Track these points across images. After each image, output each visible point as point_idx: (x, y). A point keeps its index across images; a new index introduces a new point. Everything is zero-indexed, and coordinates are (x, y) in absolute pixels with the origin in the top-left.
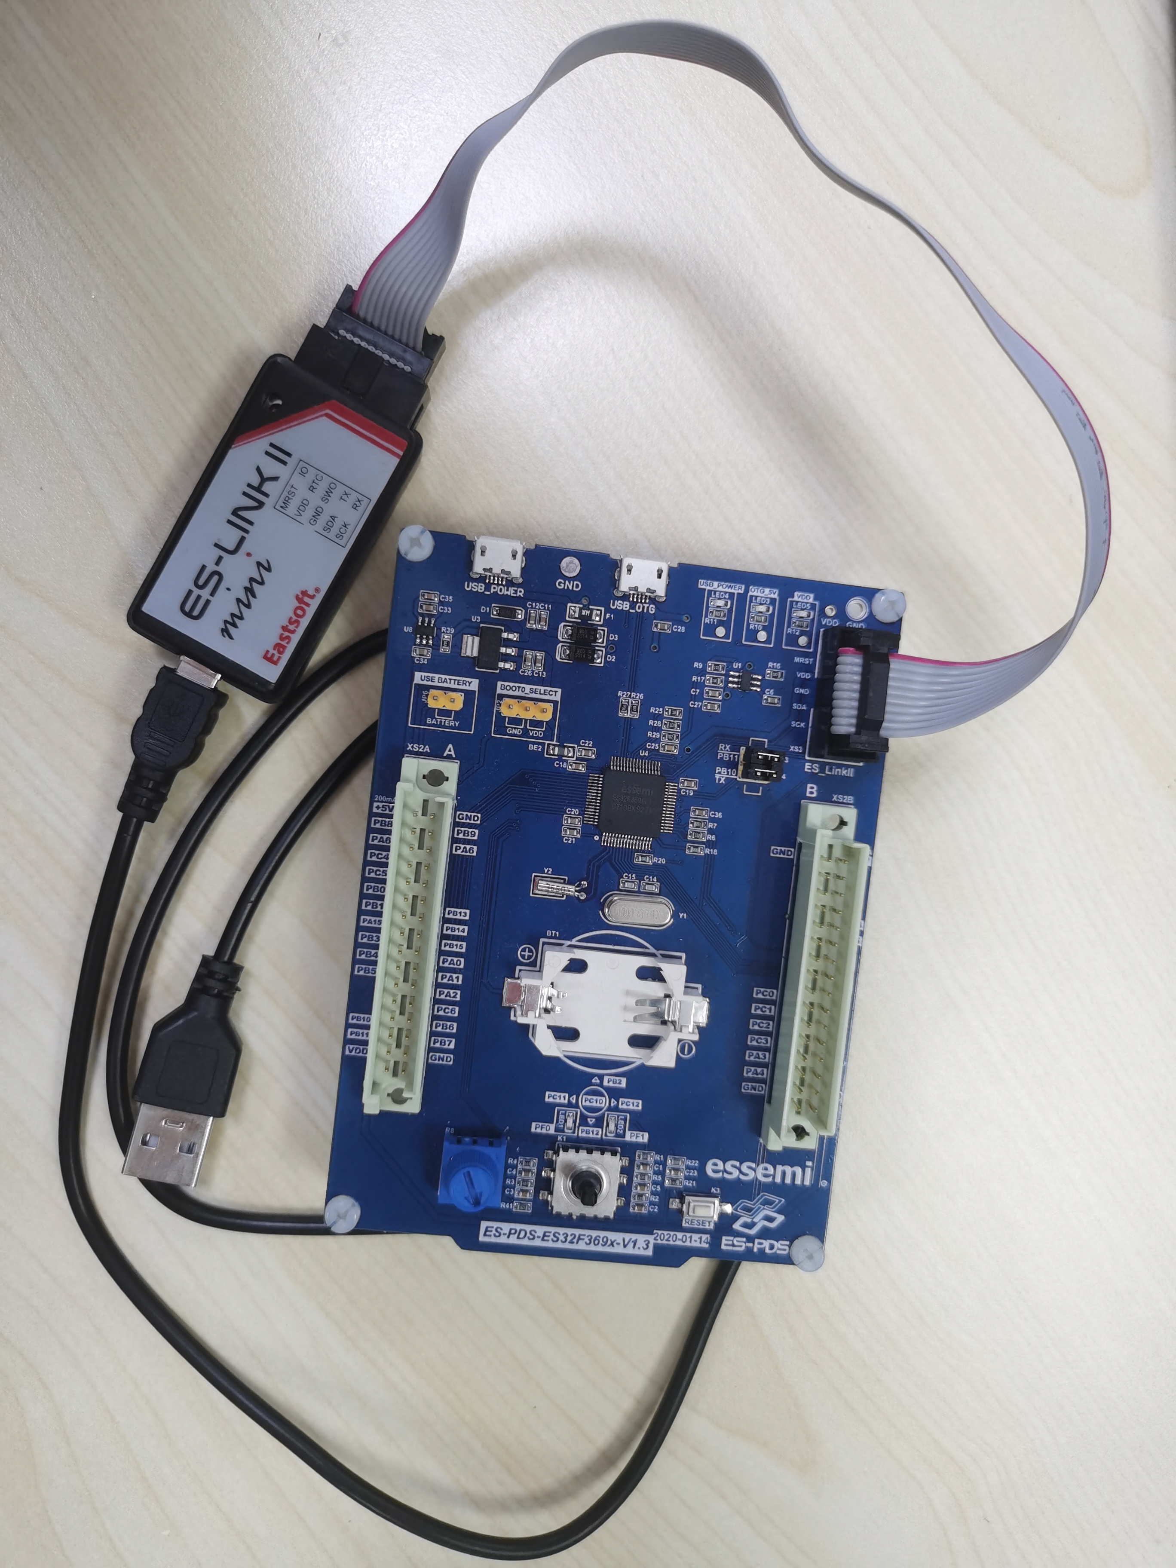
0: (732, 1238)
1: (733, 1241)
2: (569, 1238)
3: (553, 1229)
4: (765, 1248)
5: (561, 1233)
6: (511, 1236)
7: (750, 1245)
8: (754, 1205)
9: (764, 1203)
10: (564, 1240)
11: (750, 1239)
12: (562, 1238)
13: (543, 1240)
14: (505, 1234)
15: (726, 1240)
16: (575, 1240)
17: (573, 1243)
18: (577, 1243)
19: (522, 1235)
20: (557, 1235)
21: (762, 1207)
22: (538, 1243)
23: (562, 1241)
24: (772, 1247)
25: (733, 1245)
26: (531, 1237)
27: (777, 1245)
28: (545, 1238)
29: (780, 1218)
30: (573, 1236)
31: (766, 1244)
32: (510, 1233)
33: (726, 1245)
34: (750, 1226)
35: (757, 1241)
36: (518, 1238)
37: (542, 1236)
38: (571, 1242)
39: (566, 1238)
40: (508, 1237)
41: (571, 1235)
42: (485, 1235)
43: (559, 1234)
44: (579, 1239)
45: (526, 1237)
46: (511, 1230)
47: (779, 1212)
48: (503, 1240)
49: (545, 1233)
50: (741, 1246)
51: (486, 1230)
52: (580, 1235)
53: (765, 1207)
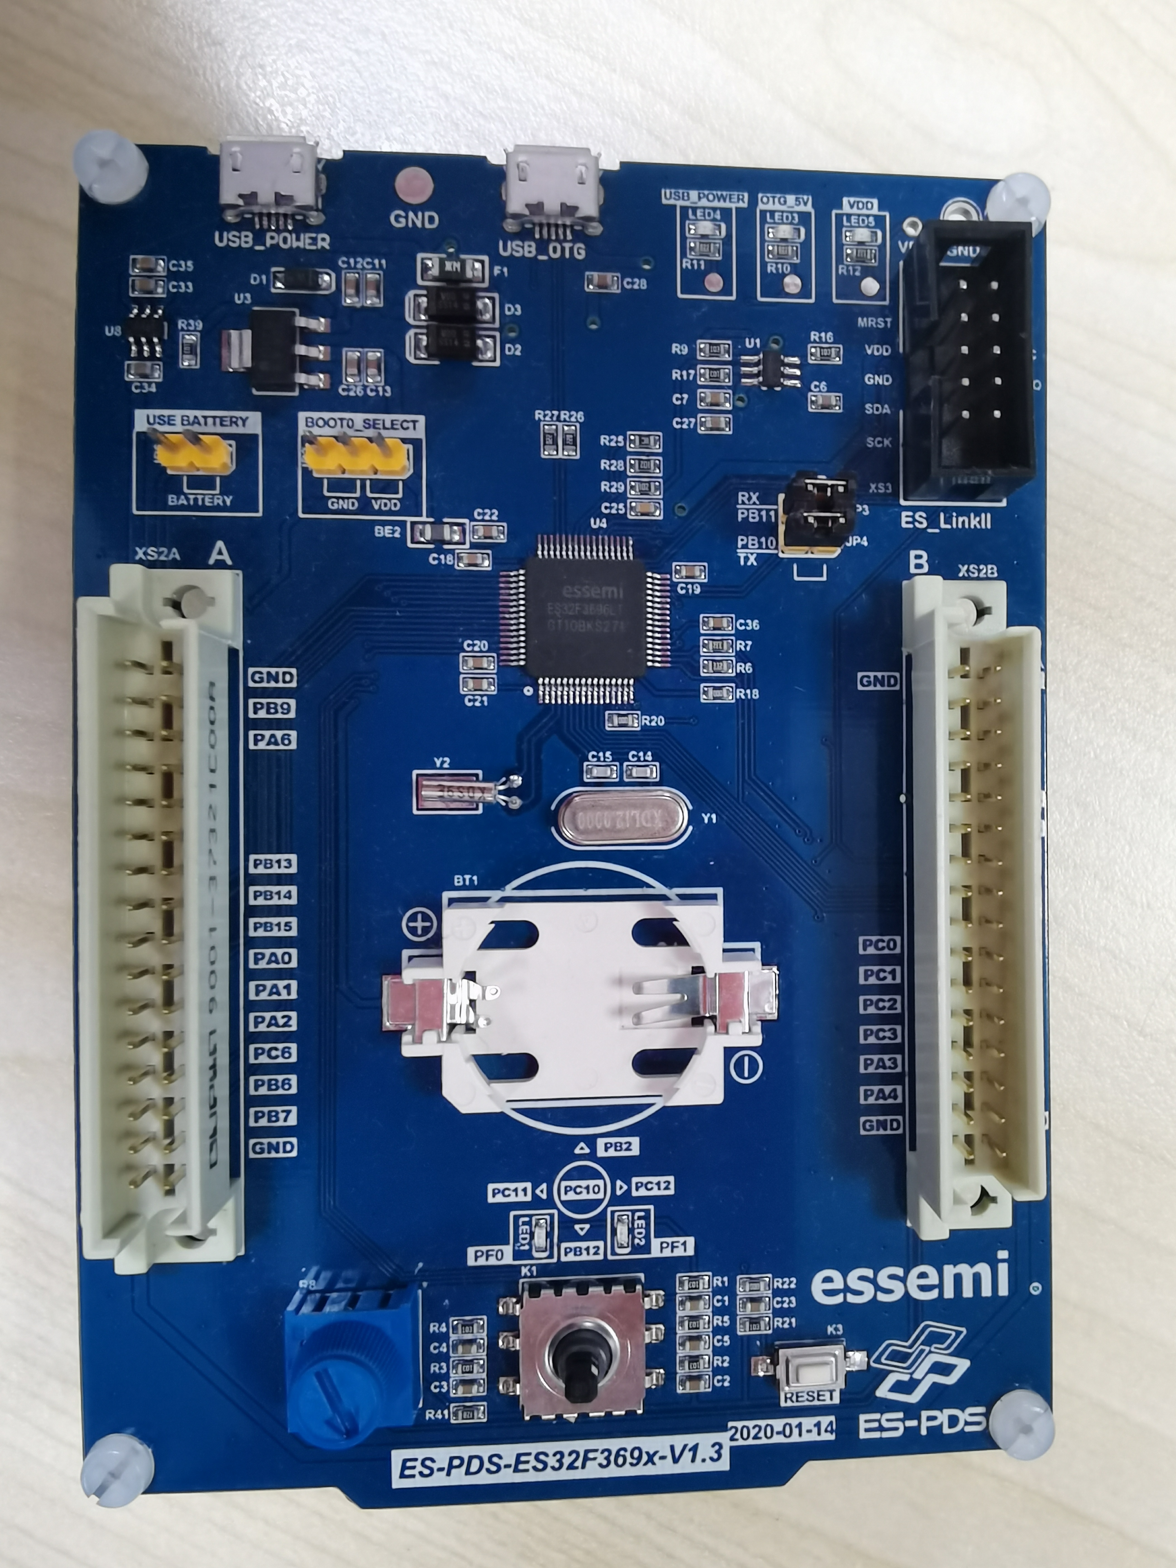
0: (877, 1416)
1: (879, 1421)
2: (567, 1461)
3: (534, 1448)
4: (941, 1425)
5: (551, 1454)
6: (454, 1471)
7: (913, 1423)
8: (910, 1347)
9: (928, 1342)
10: (557, 1465)
11: (911, 1411)
12: (552, 1461)
13: (516, 1470)
14: (441, 1470)
15: (866, 1421)
16: (579, 1463)
17: (577, 1468)
18: (583, 1467)
19: (475, 1464)
20: (542, 1457)
21: (927, 1349)
22: (507, 1477)
23: (553, 1468)
24: (953, 1421)
25: (881, 1429)
26: (494, 1468)
27: (963, 1416)
28: (521, 1467)
29: (963, 1365)
30: (574, 1456)
31: (942, 1417)
32: (451, 1467)
33: (867, 1430)
34: (908, 1387)
35: (925, 1414)
36: (468, 1473)
37: (513, 1462)
38: (571, 1467)
39: (560, 1461)
40: (448, 1474)
41: (570, 1454)
42: (402, 1476)
43: (546, 1455)
44: (586, 1459)
45: (484, 1471)
46: (452, 1459)
47: (958, 1353)
48: (439, 1480)
49: (519, 1456)
50: (896, 1429)
51: (404, 1467)
52: (587, 1452)
53: (933, 1349)
